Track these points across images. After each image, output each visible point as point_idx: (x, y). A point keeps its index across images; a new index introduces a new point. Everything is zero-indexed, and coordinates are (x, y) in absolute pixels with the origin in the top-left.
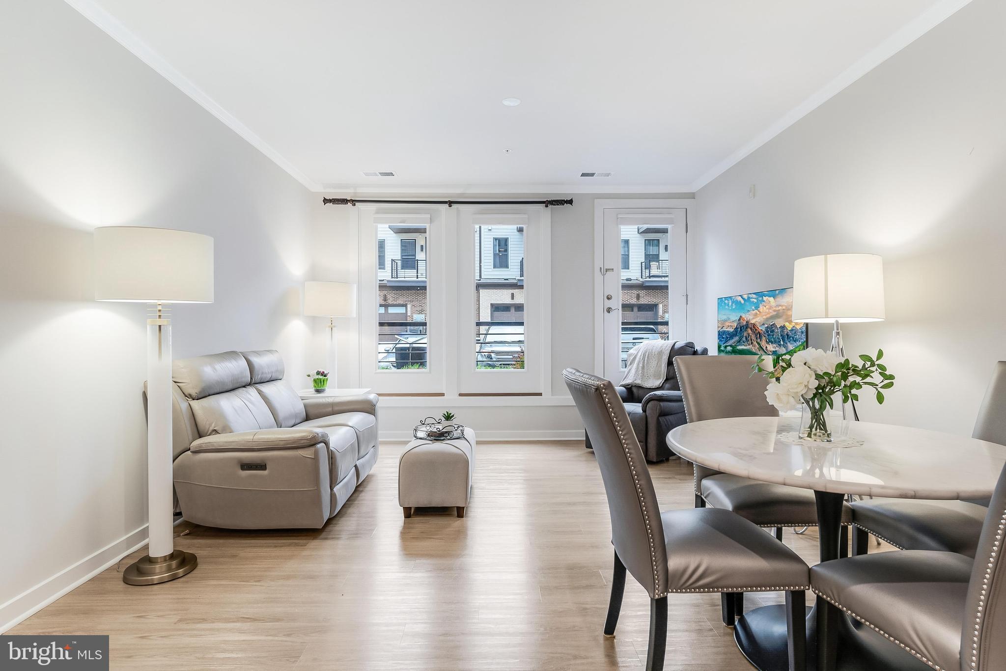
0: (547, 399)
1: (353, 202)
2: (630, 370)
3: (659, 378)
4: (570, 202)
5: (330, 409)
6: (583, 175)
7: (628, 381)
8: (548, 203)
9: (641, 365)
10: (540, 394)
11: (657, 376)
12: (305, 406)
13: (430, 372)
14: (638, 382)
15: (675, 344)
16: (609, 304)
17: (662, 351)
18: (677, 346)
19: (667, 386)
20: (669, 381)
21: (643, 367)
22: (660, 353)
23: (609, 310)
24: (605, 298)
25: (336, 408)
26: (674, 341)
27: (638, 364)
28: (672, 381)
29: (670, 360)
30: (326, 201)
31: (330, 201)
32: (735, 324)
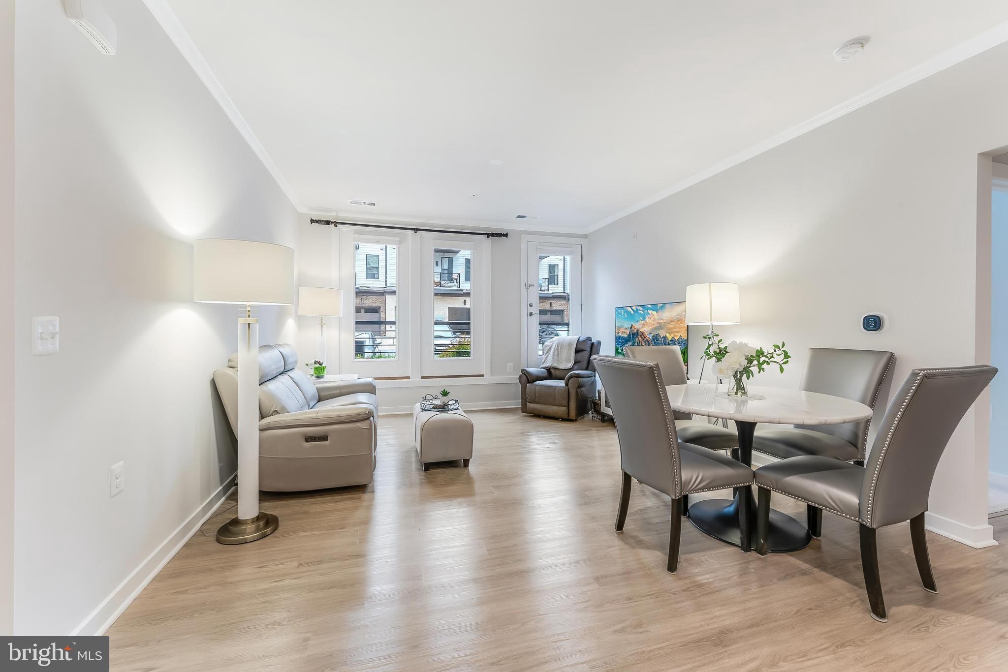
0: (488, 379)
1: (336, 224)
2: (547, 356)
3: (570, 362)
4: (506, 235)
5: (338, 391)
6: (519, 217)
7: (548, 364)
8: (489, 235)
9: (556, 353)
10: (482, 376)
11: (568, 361)
12: (318, 390)
13: (398, 360)
14: (555, 365)
15: (579, 338)
16: (530, 310)
17: (571, 343)
18: (581, 339)
19: (576, 367)
20: (577, 364)
21: (558, 354)
22: (570, 344)
23: (531, 314)
24: (528, 305)
25: (343, 391)
26: (578, 336)
27: (554, 353)
28: (579, 364)
29: (577, 349)
30: (312, 221)
31: (316, 221)
32: (628, 331)
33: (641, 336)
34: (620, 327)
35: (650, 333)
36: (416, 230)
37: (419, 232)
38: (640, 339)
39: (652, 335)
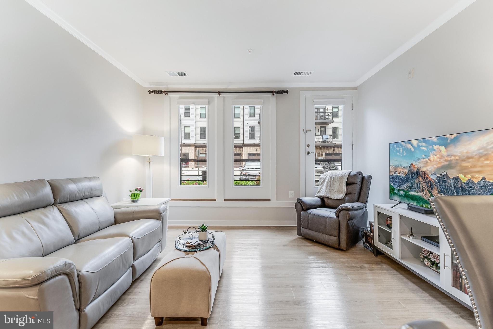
0: (274, 203)
1: (166, 93)
2: (322, 187)
3: (341, 193)
4: (287, 92)
5: (131, 216)
6: (296, 74)
7: (322, 194)
8: (274, 93)
9: (329, 185)
10: (269, 200)
11: (340, 192)
14: (328, 195)
15: (351, 172)
16: (308, 149)
17: (342, 177)
18: (352, 174)
19: (347, 198)
20: (348, 195)
21: (331, 186)
22: (341, 178)
23: (308, 153)
24: (306, 146)
26: (349, 171)
27: (327, 184)
28: (350, 195)
29: (348, 182)
30: (150, 92)
31: (153, 92)
32: (407, 171)
33: (422, 177)
34: (397, 167)
35: (435, 174)
36: (219, 93)
37: (222, 95)
38: (421, 179)
39: (438, 175)
